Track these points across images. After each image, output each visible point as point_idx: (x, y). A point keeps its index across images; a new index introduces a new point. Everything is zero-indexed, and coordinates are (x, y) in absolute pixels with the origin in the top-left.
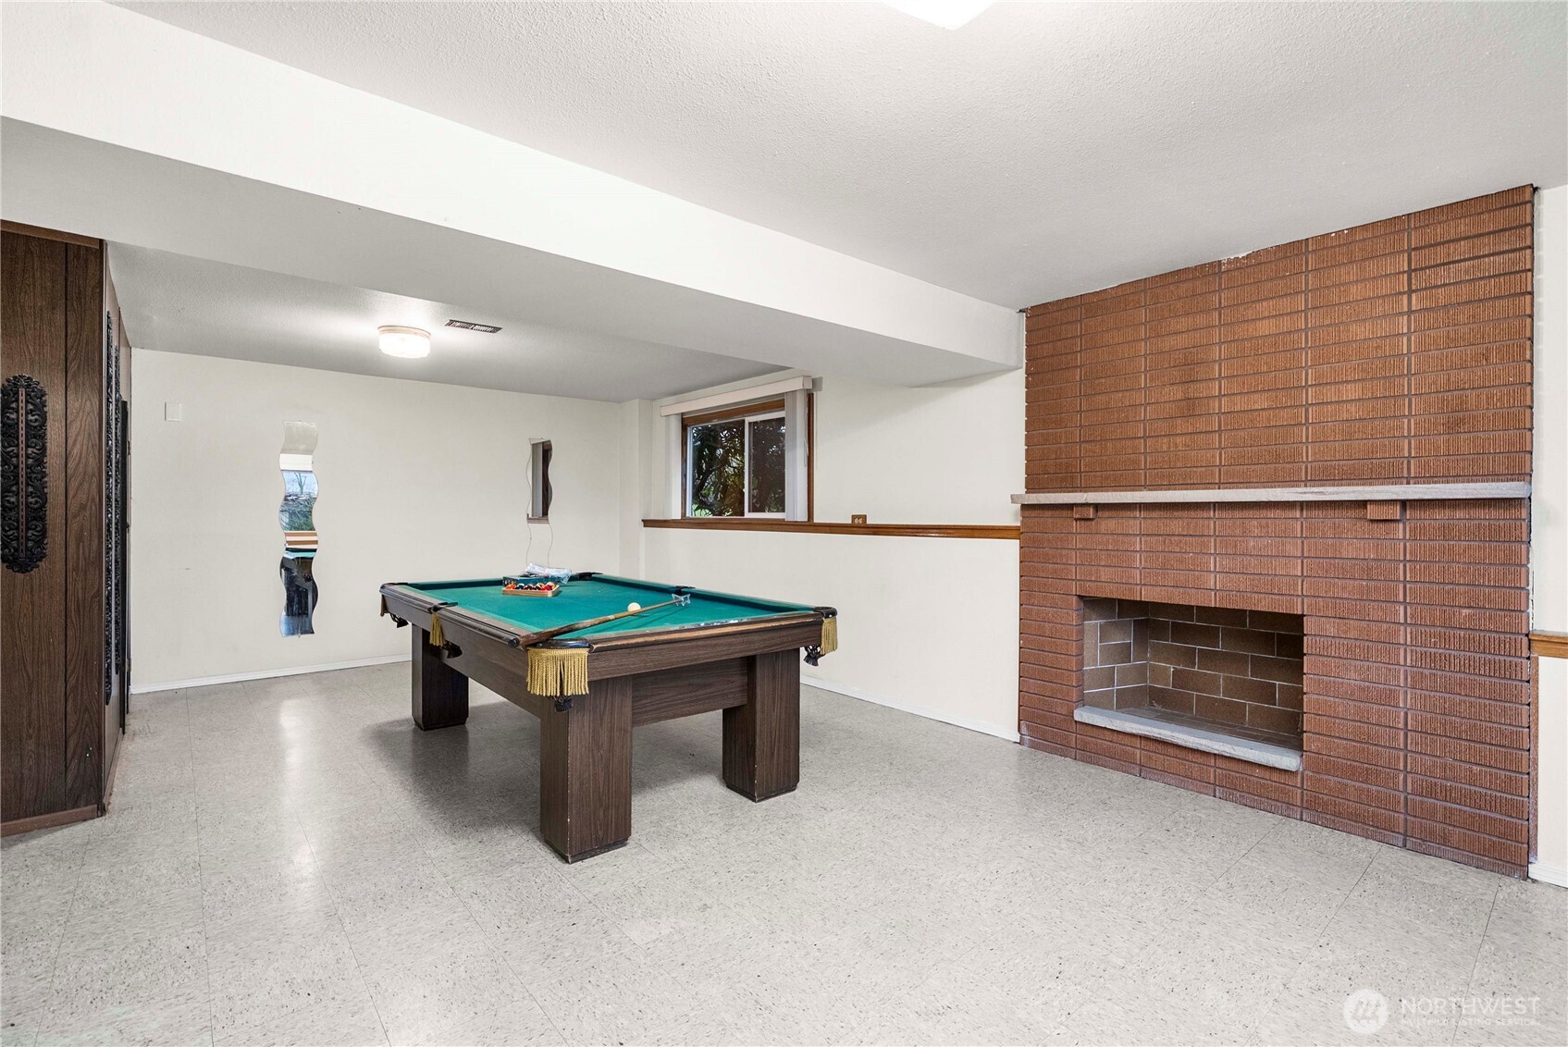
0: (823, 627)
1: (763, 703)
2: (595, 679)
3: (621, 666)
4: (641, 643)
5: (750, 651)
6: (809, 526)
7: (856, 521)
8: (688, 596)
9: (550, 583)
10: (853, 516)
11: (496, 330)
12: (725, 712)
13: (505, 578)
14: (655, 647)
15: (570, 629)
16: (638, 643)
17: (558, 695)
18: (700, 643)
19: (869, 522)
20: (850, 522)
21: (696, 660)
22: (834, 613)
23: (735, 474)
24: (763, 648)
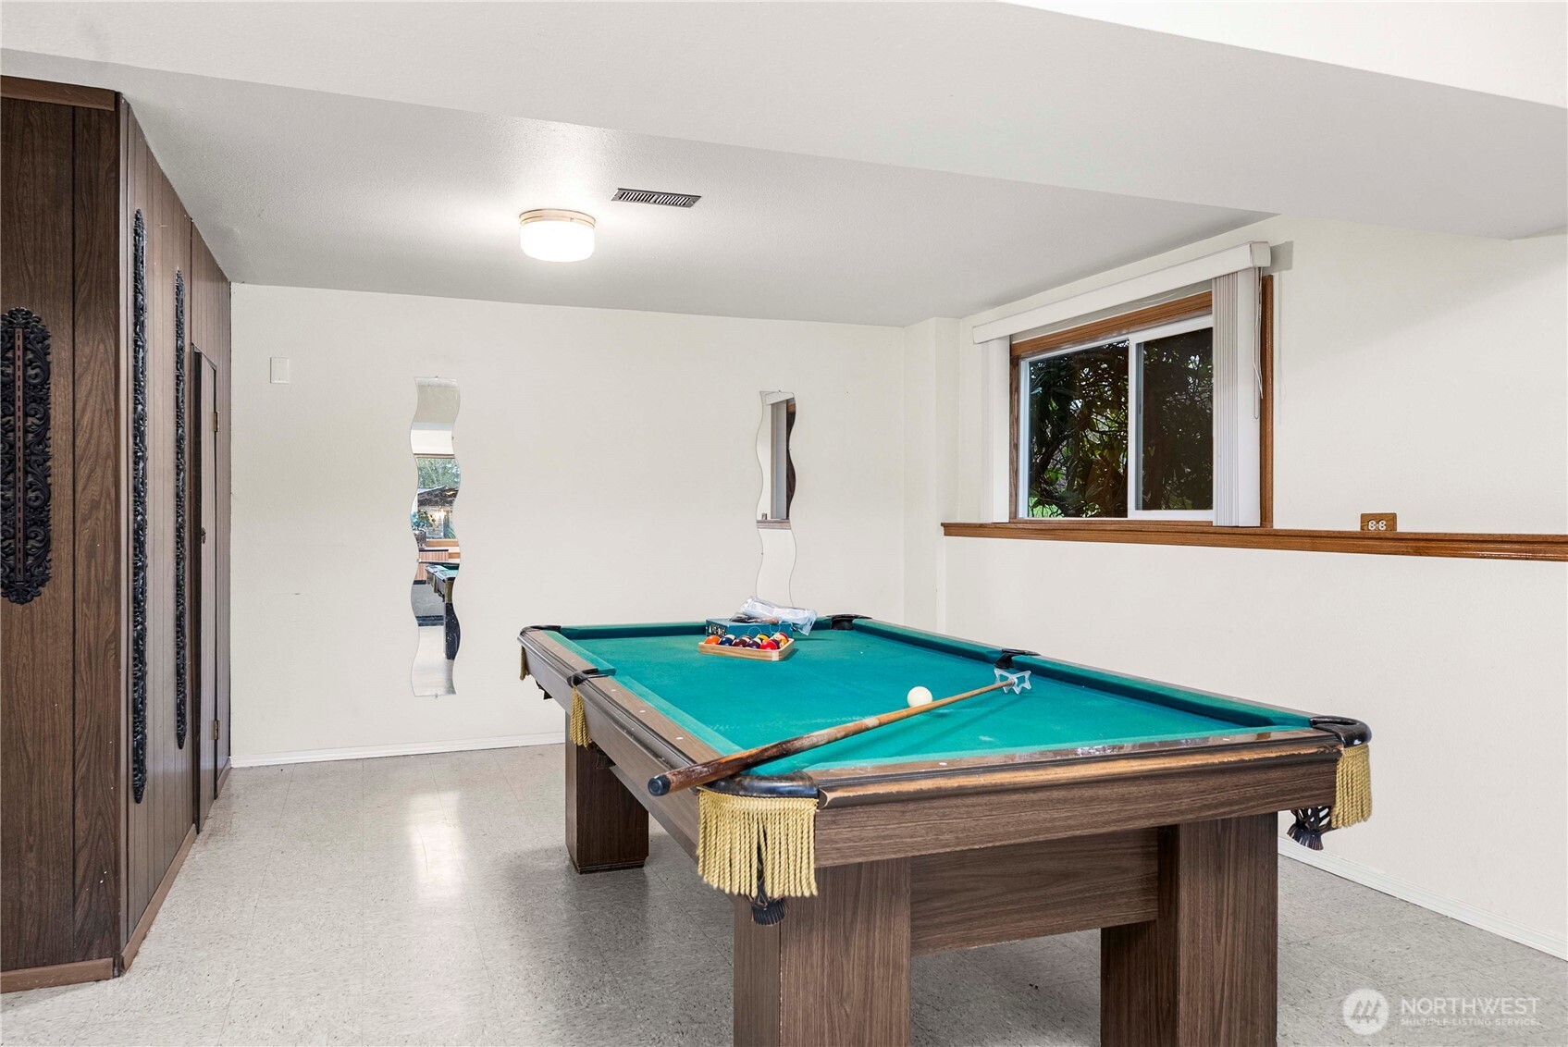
0: (1340, 767)
1: (1194, 922)
2: (829, 863)
3: (884, 838)
4: (929, 791)
5: (1170, 815)
6: (1264, 535)
7: (1372, 526)
8: (1027, 674)
9: (778, 636)
10: (1363, 516)
11: (690, 201)
12: (1107, 934)
13: (709, 623)
14: (959, 801)
15: (783, 752)
16: (921, 791)
17: (754, 894)
18: (1056, 794)
19: (1402, 527)
20: (1358, 529)
21: (1048, 830)
22: (1364, 736)
23: (1104, 445)
24: (1201, 809)
